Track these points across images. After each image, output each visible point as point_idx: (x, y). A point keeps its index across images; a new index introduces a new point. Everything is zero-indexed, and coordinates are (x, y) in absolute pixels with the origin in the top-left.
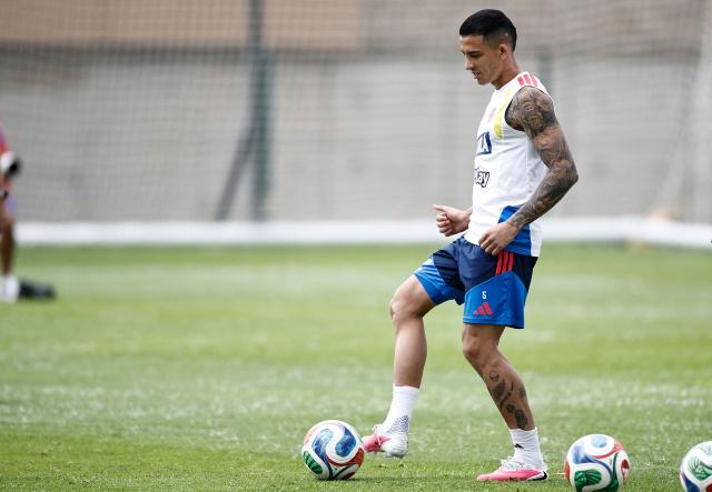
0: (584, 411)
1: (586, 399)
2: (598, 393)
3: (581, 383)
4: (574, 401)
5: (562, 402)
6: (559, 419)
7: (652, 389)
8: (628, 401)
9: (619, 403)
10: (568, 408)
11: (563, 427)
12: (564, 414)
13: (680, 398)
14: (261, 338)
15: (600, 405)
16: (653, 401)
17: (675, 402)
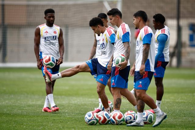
0: (75, 104)
1: (76, 102)
2: (78, 100)
3: (74, 98)
4: (73, 102)
5: (71, 102)
6: (70, 106)
7: (90, 100)
8: (85, 102)
9: (83, 103)
10: (72, 104)
11: (71, 108)
12: (71, 105)
13: (96, 101)
14: (4, 88)
15: (79, 103)
16: (90, 102)
17: (95, 102)
